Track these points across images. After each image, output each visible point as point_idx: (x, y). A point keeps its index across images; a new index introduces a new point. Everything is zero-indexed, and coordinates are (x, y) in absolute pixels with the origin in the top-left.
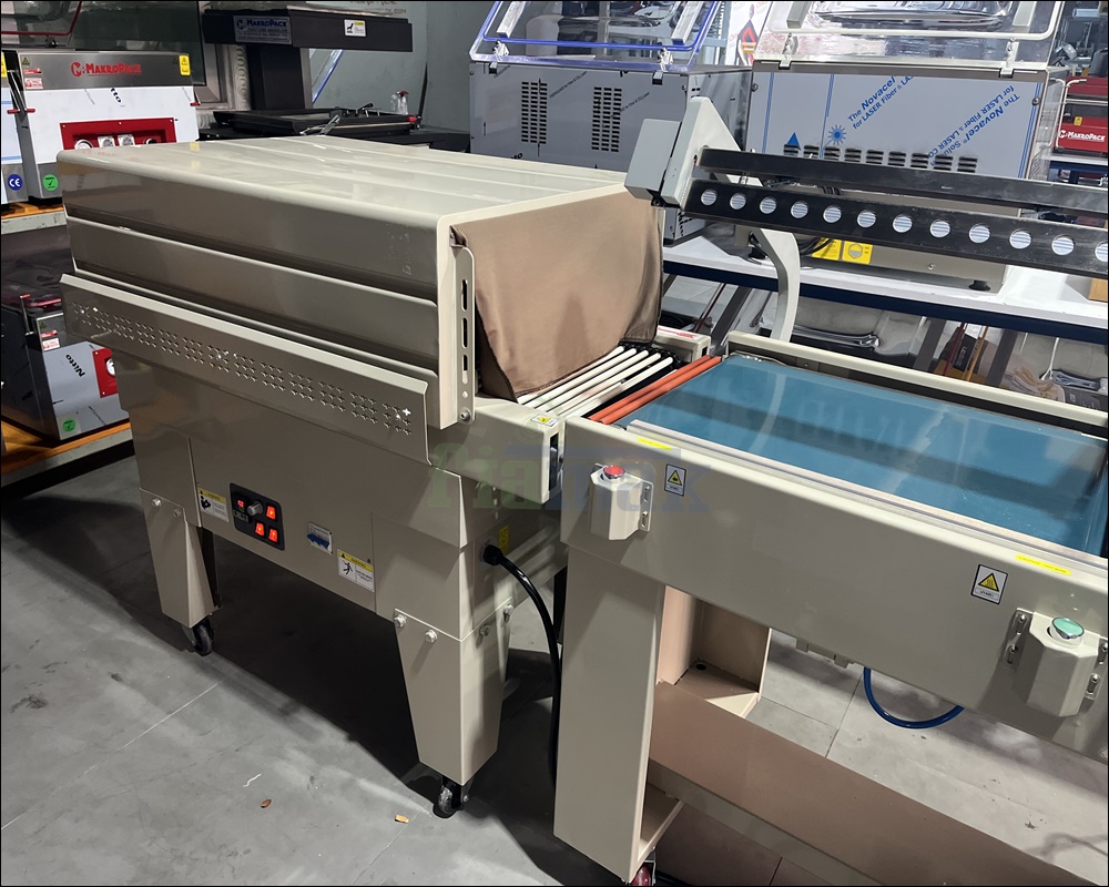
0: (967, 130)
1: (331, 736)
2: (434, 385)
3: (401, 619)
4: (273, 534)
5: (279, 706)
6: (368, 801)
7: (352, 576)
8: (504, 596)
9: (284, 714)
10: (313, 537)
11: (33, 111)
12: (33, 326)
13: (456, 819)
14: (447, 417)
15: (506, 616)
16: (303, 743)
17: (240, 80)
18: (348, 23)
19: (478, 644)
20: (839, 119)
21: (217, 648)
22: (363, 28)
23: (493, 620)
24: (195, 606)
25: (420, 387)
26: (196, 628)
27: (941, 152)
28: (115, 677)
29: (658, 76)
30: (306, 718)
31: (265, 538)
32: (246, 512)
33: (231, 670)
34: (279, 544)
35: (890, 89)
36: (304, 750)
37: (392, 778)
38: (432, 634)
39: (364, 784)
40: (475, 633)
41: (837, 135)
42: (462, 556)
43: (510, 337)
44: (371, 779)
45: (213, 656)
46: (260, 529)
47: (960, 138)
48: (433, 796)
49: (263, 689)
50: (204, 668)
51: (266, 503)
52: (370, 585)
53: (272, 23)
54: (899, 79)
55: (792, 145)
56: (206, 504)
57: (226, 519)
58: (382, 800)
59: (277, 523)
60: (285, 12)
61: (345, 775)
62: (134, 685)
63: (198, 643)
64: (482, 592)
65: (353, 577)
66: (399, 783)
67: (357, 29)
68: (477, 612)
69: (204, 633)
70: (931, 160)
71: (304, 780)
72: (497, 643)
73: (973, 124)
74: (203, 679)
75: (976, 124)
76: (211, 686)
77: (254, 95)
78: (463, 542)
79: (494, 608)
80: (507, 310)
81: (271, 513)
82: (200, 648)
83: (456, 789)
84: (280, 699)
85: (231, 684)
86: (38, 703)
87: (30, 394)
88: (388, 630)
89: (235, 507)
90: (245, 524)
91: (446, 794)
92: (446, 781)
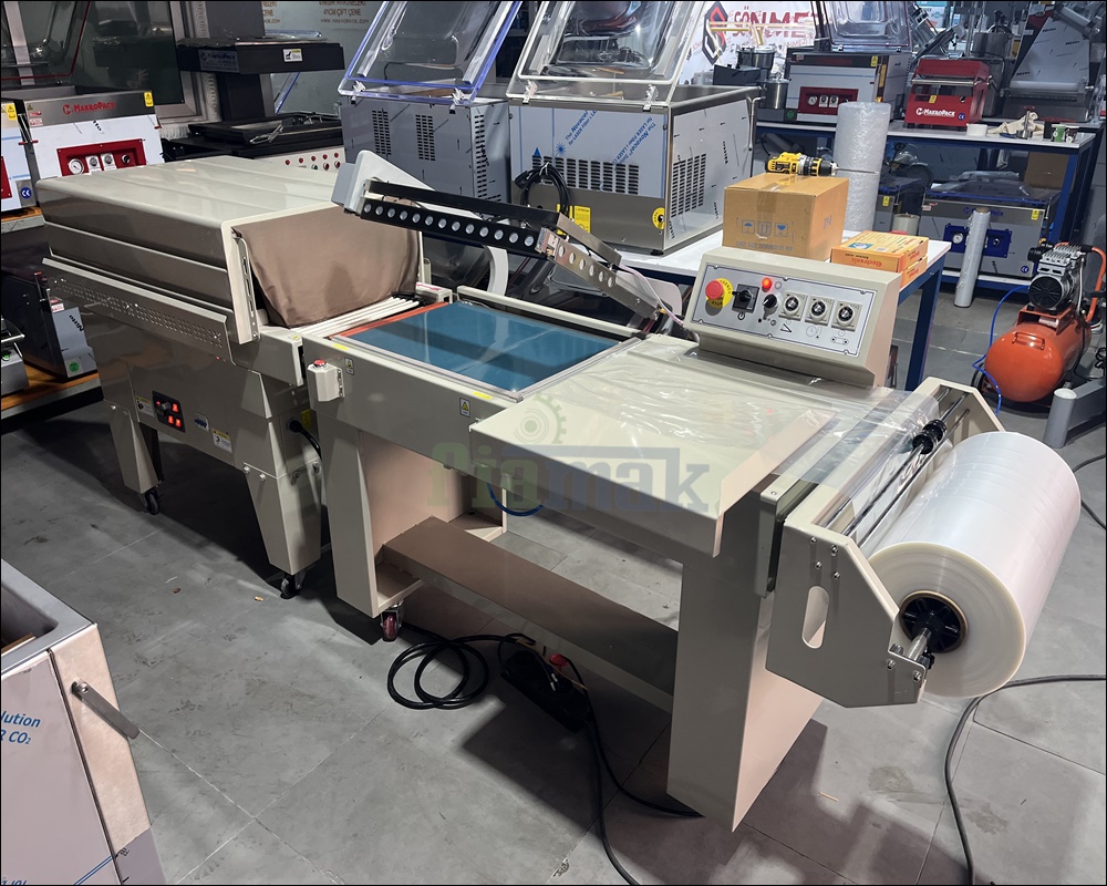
0: (630, 147)
1: (227, 558)
2: (231, 319)
3: (247, 469)
4: (178, 422)
5: (197, 542)
6: (241, 590)
7: (220, 444)
8: (311, 457)
9: (199, 547)
10: (198, 421)
11: (37, 142)
12: (44, 295)
13: (293, 600)
14: (244, 336)
15: (316, 469)
16: (208, 561)
17: (211, 97)
18: (286, 52)
19: (293, 482)
20: (561, 140)
21: (162, 510)
22: (300, 54)
23: (304, 470)
24: (144, 481)
25: (222, 319)
26: (147, 494)
27: (618, 161)
28: (93, 526)
29: (452, 107)
30: (213, 549)
31: (174, 425)
32: (161, 409)
33: (170, 522)
34: (182, 428)
35: (586, 119)
36: (208, 565)
37: (260, 579)
38: (262, 476)
39: (241, 582)
40: (289, 475)
41: (561, 149)
42: (270, 424)
43: (287, 289)
44: (246, 580)
45: (160, 515)
46: (171, 419)
47: (628, 152)
48: (277, 585)
49: (188, 532)
50: (152, 522)
51: (173, 402)
52: (230, 449)
53: (225, 56)
54: (590, 112)
55: (536, 157)
56: (141, 407)
57: (152, 414)
58: (250, 590)
59: (178, 415)
60: (233, 48)
61: (230, 578)
62: (106, 531)
63: (151, 506)
64: (291, 452)
65: (222, 444)
66: (263, 582)
67: (295, 56)
68: (287, 462)
69: (152, 498)
70: (614, 167)
71: (204, 580)
72: (310, 485)
73: (632, 145)
74: (151, 527)
75: (635, 142)
76: (155, 532)
77: (223, 109)
78: (268, 415)
79: (304, 462)
80: (283, 275)
81: (175, 408)
82: (151, 510)
83: (291, 579)
84: (199, 538)
85: (168, 530)
86: (42, 540)
87: (46, 345)
88: (242, 475)
89: (156, 406)
90: (163, 416)
91: (285, 582)
92: (287, 575)
